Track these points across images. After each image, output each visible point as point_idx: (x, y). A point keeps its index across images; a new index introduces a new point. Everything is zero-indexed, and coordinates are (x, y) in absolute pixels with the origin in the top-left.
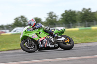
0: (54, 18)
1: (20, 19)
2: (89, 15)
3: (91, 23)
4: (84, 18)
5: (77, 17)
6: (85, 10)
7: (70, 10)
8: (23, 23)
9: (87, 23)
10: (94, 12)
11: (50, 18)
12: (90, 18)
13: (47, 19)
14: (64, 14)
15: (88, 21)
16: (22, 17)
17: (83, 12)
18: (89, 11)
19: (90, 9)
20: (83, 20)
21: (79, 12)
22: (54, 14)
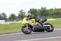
0: (23, 14)
1: (2, 15)
2: (45, 12)
3: (47, 17)
4: (42, 14)
5: (38, 13)
6: (43, 9)
7: (33, 9)
8: (4, 17)
9: (44, 17)
10: (48, 10)
11: (21, 14)
12: (46, 14)
13: (19, 15)
14: (29, 11)
15: (45, 15)
16: (3, 14)
17: (42, 10)
18: (45, 9)
19: (45, 8)
20: (41, 15)
21: (39, 10)
22: (23, 11)
